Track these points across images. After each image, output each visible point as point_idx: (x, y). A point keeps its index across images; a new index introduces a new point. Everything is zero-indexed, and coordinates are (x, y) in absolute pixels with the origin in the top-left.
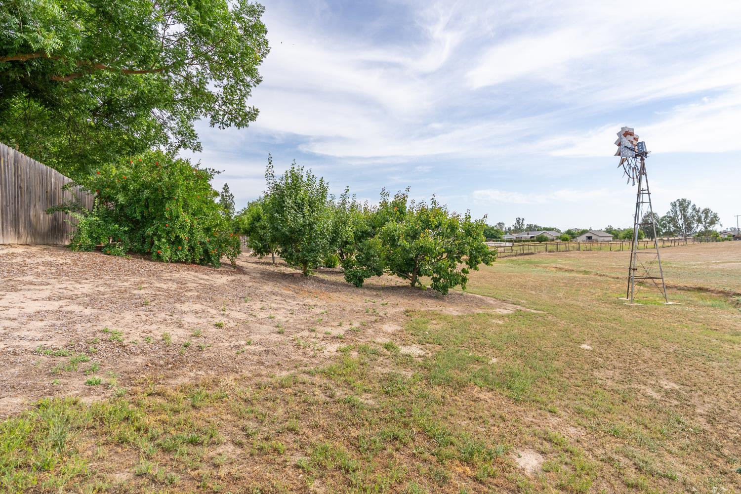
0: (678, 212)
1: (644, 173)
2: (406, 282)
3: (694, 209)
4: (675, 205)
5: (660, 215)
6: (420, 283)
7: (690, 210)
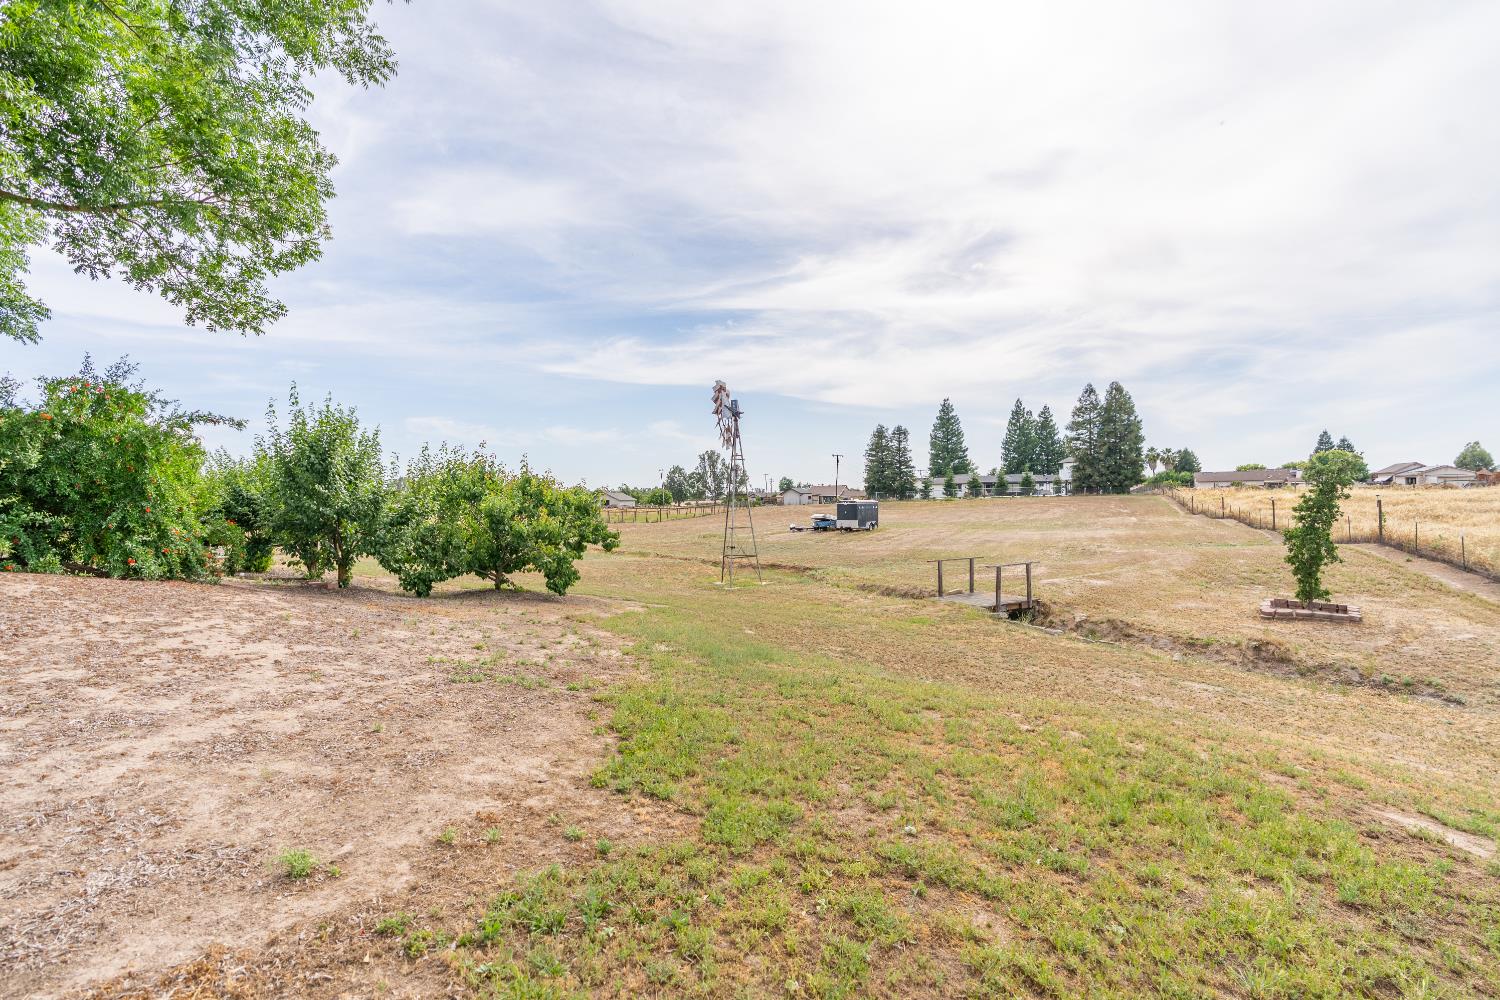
0: (707, 468)
1: (738, 436)
2: (489, 584)
3: (724, 464)
4: (704, 459)
5: (688, 471)
6: (512, 583)
7: (719, 466)
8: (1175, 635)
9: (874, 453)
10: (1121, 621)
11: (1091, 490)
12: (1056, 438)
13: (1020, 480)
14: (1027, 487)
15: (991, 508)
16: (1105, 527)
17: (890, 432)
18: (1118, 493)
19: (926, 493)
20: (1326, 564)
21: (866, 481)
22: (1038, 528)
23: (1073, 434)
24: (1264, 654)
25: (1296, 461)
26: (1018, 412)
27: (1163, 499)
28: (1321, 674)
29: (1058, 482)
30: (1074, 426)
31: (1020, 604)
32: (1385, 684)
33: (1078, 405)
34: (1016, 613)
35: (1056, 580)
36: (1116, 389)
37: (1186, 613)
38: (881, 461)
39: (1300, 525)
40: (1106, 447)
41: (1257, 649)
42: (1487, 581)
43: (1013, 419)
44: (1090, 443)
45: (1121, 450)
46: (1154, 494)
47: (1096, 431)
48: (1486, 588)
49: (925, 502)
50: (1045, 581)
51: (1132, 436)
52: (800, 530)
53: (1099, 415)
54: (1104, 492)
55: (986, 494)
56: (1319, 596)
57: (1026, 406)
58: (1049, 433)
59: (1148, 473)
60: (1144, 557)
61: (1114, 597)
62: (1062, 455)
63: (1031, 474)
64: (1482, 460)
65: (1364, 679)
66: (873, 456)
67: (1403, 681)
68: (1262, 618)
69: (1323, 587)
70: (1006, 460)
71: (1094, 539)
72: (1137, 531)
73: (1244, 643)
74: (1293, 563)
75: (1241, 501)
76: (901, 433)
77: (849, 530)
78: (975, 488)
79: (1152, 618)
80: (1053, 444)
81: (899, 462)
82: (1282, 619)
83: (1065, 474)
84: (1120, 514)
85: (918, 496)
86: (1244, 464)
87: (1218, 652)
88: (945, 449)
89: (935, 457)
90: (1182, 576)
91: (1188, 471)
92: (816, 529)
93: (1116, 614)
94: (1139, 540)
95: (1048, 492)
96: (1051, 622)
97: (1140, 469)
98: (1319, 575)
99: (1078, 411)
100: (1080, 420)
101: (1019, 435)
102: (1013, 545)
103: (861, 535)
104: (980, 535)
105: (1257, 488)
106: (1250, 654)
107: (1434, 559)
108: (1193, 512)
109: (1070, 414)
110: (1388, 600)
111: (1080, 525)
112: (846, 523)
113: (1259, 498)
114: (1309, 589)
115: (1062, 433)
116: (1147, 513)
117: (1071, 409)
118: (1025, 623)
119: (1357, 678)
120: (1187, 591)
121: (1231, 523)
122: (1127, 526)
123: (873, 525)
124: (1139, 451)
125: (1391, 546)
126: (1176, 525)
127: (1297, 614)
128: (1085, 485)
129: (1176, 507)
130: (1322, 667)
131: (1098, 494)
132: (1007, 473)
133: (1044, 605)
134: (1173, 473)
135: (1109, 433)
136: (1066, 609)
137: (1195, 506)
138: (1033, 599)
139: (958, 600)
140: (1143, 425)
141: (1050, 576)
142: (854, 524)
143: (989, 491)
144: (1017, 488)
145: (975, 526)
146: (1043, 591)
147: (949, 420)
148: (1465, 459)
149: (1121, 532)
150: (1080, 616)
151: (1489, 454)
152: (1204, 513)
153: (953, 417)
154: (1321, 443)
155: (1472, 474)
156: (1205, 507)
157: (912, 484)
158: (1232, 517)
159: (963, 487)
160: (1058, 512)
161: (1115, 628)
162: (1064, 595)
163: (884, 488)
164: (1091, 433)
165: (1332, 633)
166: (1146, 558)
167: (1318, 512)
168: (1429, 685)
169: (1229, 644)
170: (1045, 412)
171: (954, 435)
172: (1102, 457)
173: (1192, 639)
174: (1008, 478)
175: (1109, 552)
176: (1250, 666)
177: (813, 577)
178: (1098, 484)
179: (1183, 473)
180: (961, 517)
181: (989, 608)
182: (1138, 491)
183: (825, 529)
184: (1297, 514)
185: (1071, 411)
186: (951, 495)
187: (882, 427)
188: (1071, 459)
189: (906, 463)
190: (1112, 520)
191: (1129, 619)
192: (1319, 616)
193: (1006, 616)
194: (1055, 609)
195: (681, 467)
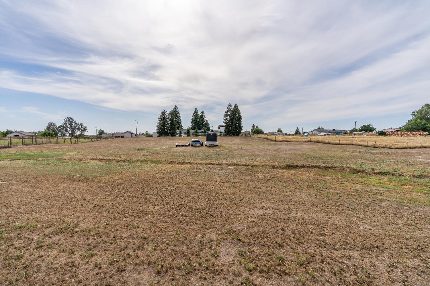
0: (68, 124)
3: (76, 123)
4: (66, 120)
14: (197, 133)
36: (236, 106)
43: (194, 113)
57: (198, 110)
101: (196, 119)
112: (212, 143)
171: (178, 117)
174: (191, 131)
195: (54, 123)
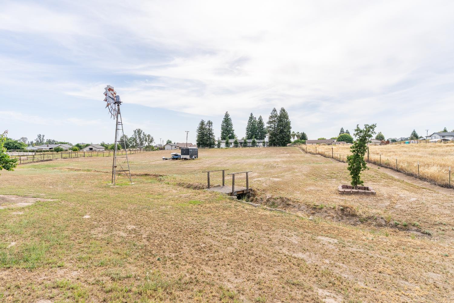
0: (137, 136)
1: (119, 113)
3: (144, 134)
4: (136, 132)
5: (129, 137)
7: (142, 135)
8: (308, 204)
9: (200, 130)
10: (286, 198)
11: (275, 145)
12: (264, 127)
13: (252, 141)
14: (254, 144)
15: (241, 151)
16: (279, 157)
17: (206, 123)
18: (283, 146)
19: (219, 146)
20: (362, 170)
21: (197, 141)
22: (257, 158)
23: (269, 125)
24: (345, 212)
25: (334, 137)
26: (251, 118)
27: (297, 148)
28: (369, 221)
29: (264, 142)
30: (270, 122)
31: (243, 191)
32: (396, 225)
33: (271, 115)
34: (241, 196)
35: (260, 179)
36: (283, 110)
37: (310, 192)
38: (203, 133)
39: (353, 154)
40: (279, 130)
41: (342, 210)
42: (405, 175)
43: (250, 120)
44: (274, 128)
45: (284, 131)
46: (294, 147)
47: (276, 124)
48: (406, 178)
49: (218, 149)
50: (256, 179)
51: (287, 127)
52: (166, 159)
53: (278, 118)
54: (279, 146)
55: (240, 146)
56: (359, 184)
57: (254, 116)
58: (262, 125)
59: (292, 140)
60: (293, 168)
61: (283, 186)
62: (266, 133)
63: (255, 139)
64: (382, 137)
65: (387, 224)
66: (200, 131)
67: (403, 224)
68: (340, 194)
69: (361, 180)
70: (247, 134)
71: (275, 162)
72: (290, 159)
73: (337, 207)
74: (350, 170)
75: (322, 149)
76: (210, 123)
77: (185, 159)
78: (236, 144)
79: (298, 196)
80: (263, 129)
81: (209, 134)
82: (347, 194)
83: (267, 139)
84: (283, 153)
85: (216, 147)
86: (320, 138)
87: (326, 212)
88: (226, 130)
89: (223, 133)
90: (307, 176)
91: (304, 139)
92: (173, 159)
93: (284, 194)
94: (290, 162)
95: (261, 146)
96: (257, 199)
97: (290, 138)
98: (359, 175)
99: (271, 117)
100: (271, 120)
101: (252, 126)
102: (247, 164)
103: (190, 161)
104: (236, 161)
105: (325, 145)
106: (340, 212)
107: (386, 168)
108: (306, 153)
109: (268, 118)
110: (378, 184)
111: (271, 157)
112: (185, 156)
113: (326, 148)
114: (356, 181)
115: (266, 125)
116: (292, 153)
117: (269, 116)
118: (244, 201)
119: (384, 223)
120: (309, 182)
121: (319, 156)
122: (286, 157)
123: (196, 157)
124: (290, 131)
125: (372, 163)
126: (301, 157)
127: (353, 192)
128: (273, 143)
129: (301, 151)
130: (369, 218)
131: (277, 146)
132: (247, 139)
133: (254, 191)
134: (300, 140)
135: (281, 125)
136: (263, 192)
137: (307, 151)
138: (249, 188)
139: (216, 190)
140: (291, 123)
141: (259, 177)
142: (188, 157)
143: (241, 145)
144: (250, 145)
145: (235, 158)
146: (254, 184)
147: (228, 119)
148: (378, 137)
149: (285, 159)
150: (268, 195)
151: (383, 136)
152: (310, 153)
153: (229, 118)
154: (341, 131)
155: (380, 141)
156: (311, 151)
157: (214, 142)
158: (319, 154)
159: (232, 144)
160: (264, 152)
161: (283, 201)
162: (263, 186)
163: (204, 144)
164: (275, 125)
165: (366, 200)
166: (294, 169)
167: (360, 149)
168: (414, 225)
169: (330, 207)
170: (260, 118)
171: (229, 125)
172: (278, 134)
173: (315, 206)
174: (248, 141)
175: (281, 166)
176: (340, 218)
177: (160, 180)
178: (277, 143)
179: (303, 140)
180: (230, 154)
181: (228, 194)
182: (289, 146)
183: (177, 159)
184: (352, 150)
185: (268, 117)
186: (228, 146)
187: (203, 121)
188: (268, 134)
189: (211, 134)
190: (282, 155)
191: (289, 197)
192: (361, 192)
193: (236, 197)
194: (258, 192)
195: (126, 135)
